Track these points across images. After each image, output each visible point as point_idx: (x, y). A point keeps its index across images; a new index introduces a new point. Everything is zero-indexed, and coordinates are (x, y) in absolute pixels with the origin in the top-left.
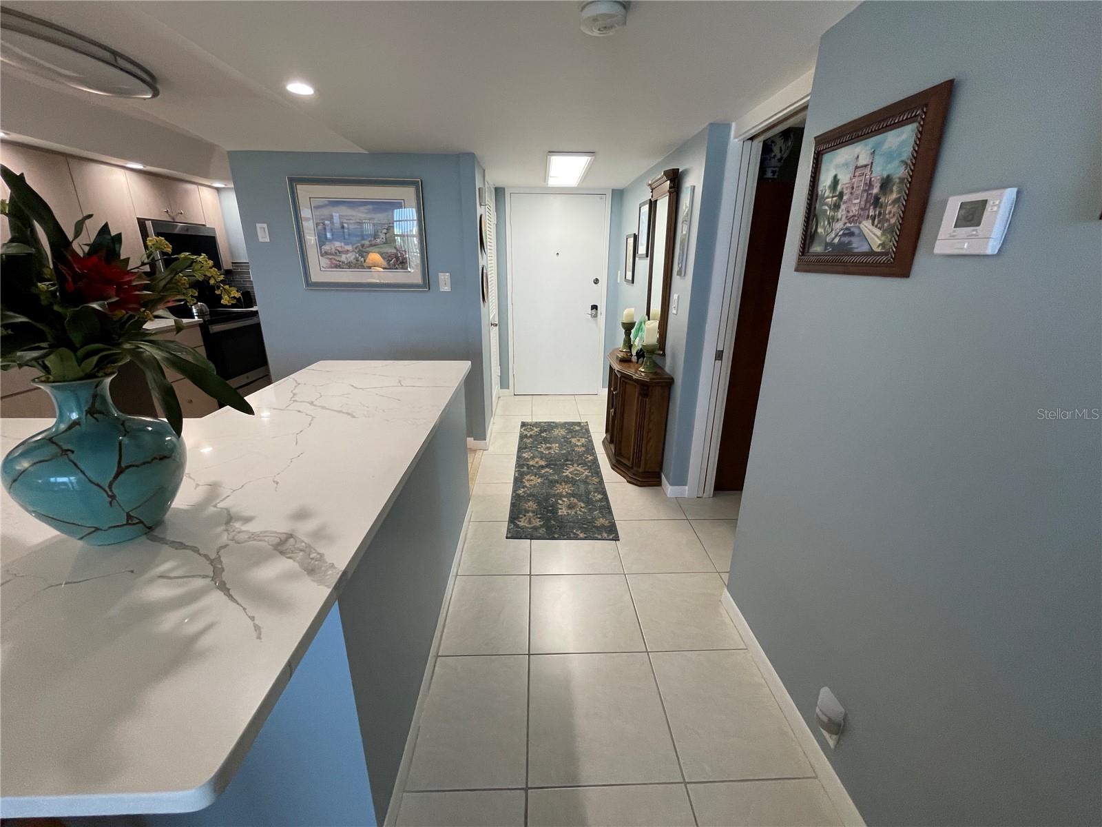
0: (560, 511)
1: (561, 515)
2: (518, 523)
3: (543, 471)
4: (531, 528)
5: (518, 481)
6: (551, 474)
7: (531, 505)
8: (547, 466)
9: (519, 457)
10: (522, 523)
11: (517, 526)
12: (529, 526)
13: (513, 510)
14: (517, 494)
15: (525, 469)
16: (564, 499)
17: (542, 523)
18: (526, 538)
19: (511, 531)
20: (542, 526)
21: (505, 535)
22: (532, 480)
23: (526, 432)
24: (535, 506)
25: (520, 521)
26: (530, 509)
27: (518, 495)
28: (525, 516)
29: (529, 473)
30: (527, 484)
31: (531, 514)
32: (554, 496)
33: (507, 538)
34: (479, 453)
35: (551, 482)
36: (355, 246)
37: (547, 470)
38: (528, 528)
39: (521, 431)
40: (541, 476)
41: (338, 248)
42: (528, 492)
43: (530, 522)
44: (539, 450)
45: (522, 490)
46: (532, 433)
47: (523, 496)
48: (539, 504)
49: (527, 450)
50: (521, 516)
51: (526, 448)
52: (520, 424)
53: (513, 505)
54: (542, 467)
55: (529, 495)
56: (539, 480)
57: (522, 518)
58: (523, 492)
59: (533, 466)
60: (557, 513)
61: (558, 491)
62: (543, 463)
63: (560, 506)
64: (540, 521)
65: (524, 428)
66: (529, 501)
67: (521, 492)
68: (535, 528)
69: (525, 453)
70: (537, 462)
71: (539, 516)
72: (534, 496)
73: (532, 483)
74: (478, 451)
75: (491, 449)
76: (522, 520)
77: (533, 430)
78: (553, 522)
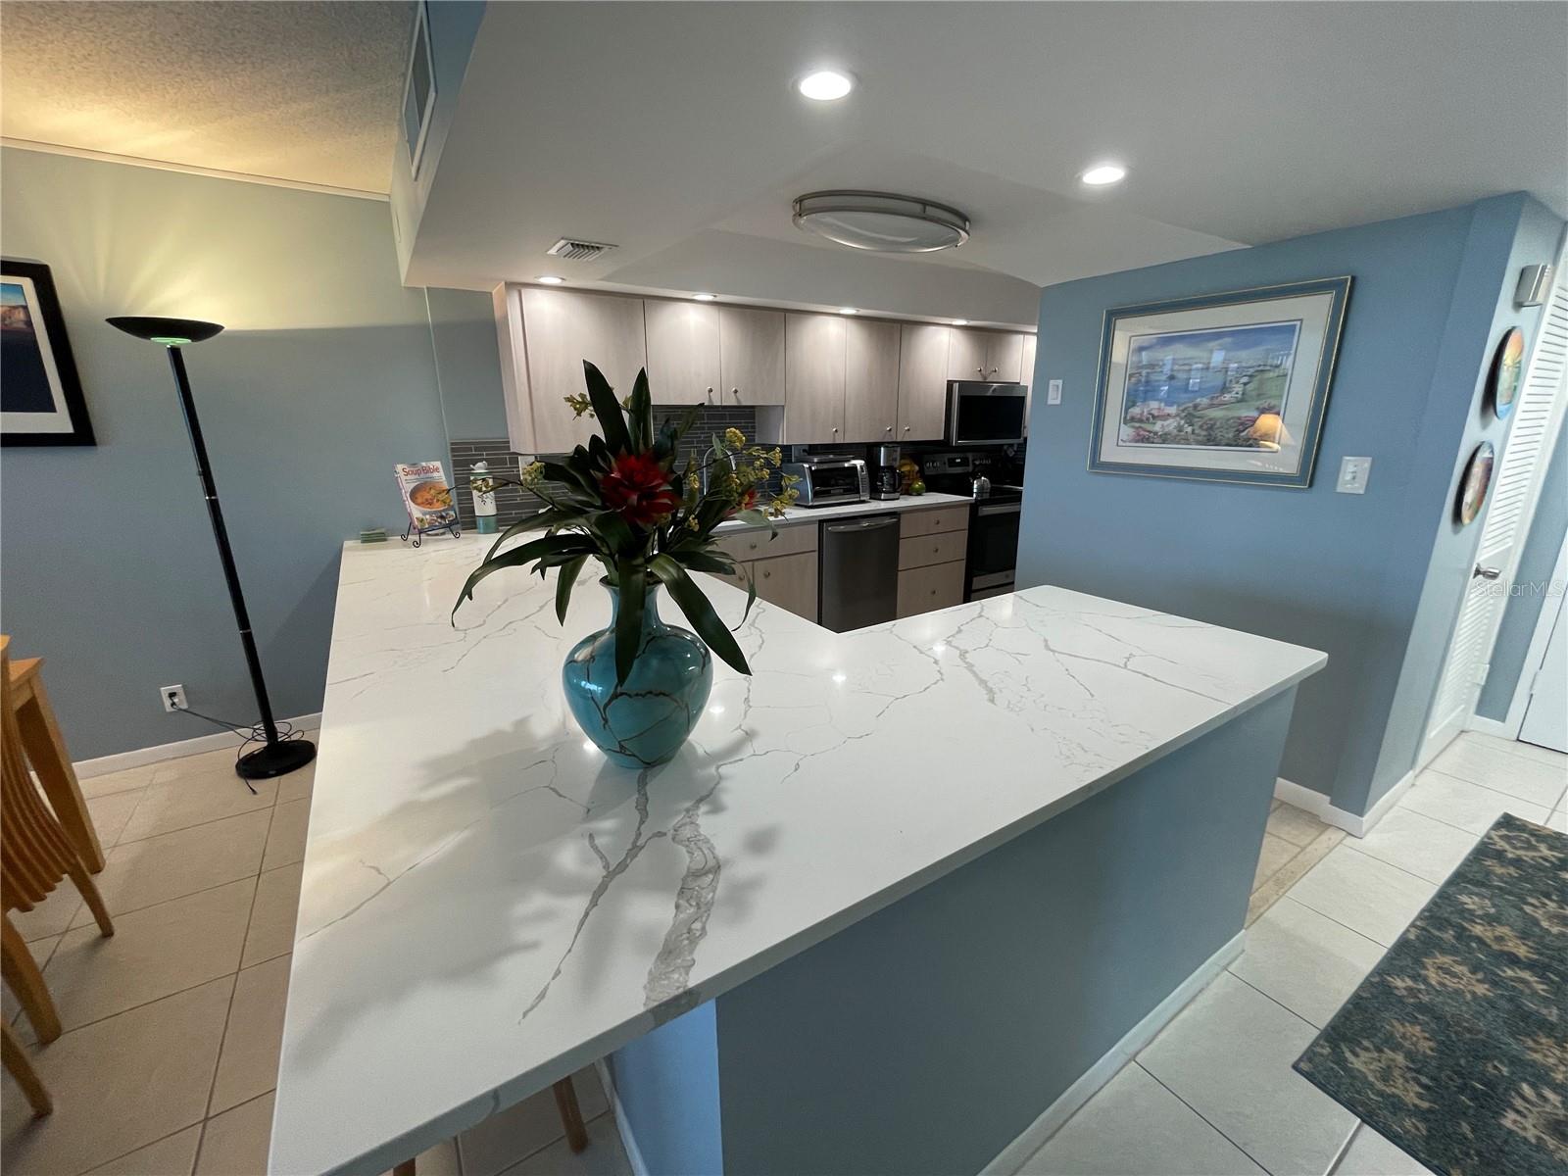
0: (1512, 1115)
1: (1510, 1132)
2: (1348, 1055)
3: (1510, 973)
4: (1381, 1094)
5: (1407, 953)
6: (1535, 993)
7: (1417, 1036)
8: (1530, 966)
9: (1444, 896)
10: (1362, 1062)
11: (1341, 1061)
12: (1380, 1085)
13: (1349, 1012)
14: (1384, 984)
15: (1449, 935)
16: (1548, 1093)
17: (1425, 1105)
18: (1351, 1106)
19: (1317, 1060)
20: (1417, 1112)
21: (1295, 1058)
22: (1454, 975)
23: (1502, 845)
24: (1426, 1046)
25: (1356, 1055)
26: (1407, 1044)
27: (1388, 990)
28: (1380, 1051)
29: (1454, 951)
30: (1433, 977)
31: (1400, 1058)
32: (1515, 1061)
33: (1295, 1067)
34: (1332, 836)
35: (1527, 1016)
36: (1181, 408)
37: (1526, 975)
38: (1371, 1085)
39: (1488, 836)
40: (1495, 982)
41: (1152, 412)
42: (1426, 999)
43: (1386, 1075)
44: (1528, 909)
45: (1410, 983)
46: (1527, 855)
47: (1400, 1000)
48: (1445, 1048)
49: (1483, 890)
50: (1366, 1043)
51: (1483, 885)
52: (1496, 816)
53: (1357, 1003)
54: (1514, 960)
55: (1422, 1008)
56: (1481, 989)
57: (1366, 1049)
58: (1409, 989)
59: (1480, 940)
60: (1498, 1114)
61: (1536, 1056)
62: (1522, 951)
63: (1518, 1103)
64: (1420, 1096)
65: (1504, 832)
66: (1415, 1021)
67: (1401, 983)
68: (1396, 1106)
69: (1471, 894)
70: (1500, 939)
71: (1424, 1080)
72: (1438, 1018)
73: (1451, 983)
74: (1330, 830)
75: (1372, 840)
76: (1364, 1055)
77: (1535, 849)
78: (1465, 1128)
